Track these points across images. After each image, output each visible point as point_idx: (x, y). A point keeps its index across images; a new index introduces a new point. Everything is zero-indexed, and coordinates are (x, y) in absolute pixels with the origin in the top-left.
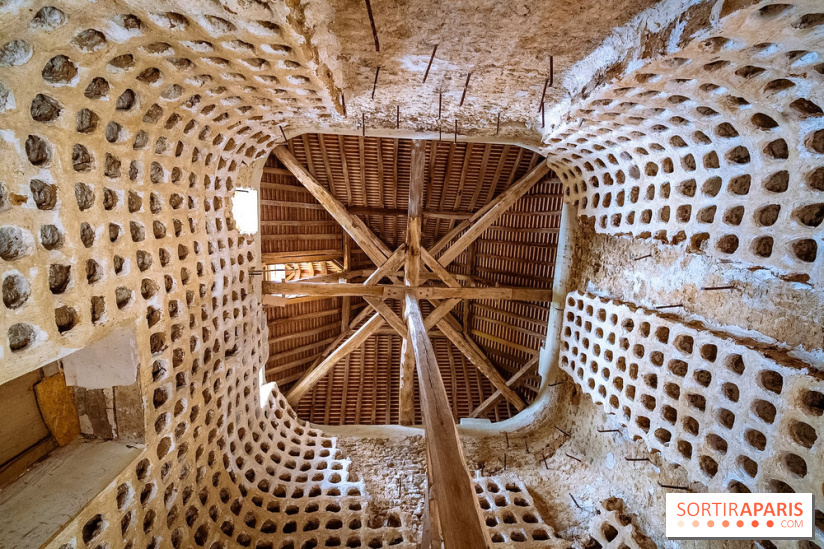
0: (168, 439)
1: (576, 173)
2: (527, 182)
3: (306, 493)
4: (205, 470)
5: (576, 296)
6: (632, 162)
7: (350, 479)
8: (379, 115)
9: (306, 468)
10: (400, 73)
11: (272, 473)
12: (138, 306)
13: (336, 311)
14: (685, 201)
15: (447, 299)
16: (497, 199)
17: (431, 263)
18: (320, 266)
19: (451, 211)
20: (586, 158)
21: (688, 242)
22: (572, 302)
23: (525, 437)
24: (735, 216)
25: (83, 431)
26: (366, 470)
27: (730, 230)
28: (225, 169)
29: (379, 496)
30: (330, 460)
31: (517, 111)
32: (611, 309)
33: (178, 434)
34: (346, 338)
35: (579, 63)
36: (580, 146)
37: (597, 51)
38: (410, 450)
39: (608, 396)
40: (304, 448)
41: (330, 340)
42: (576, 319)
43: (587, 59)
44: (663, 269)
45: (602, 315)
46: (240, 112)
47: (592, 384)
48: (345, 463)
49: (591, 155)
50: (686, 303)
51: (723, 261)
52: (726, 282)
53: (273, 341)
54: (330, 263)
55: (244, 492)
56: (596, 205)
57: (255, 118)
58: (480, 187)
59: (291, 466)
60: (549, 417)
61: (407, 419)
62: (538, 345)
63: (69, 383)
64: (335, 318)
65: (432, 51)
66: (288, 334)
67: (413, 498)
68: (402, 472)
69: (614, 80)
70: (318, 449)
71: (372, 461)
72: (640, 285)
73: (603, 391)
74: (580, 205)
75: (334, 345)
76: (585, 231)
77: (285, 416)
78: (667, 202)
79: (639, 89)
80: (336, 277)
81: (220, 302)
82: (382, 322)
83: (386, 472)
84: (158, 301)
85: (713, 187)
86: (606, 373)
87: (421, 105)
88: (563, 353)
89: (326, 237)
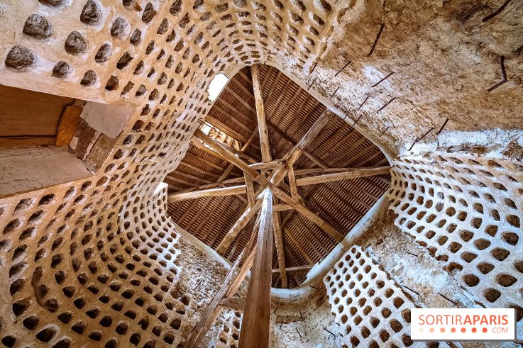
0: (106, 178)
1: (403, 185)
2: (372, 172)
3: (149, 254)
4: (110, 206)
5: (359, 249)
6: (442, 201)
7: (175, 262)
8: (323, 85)
9: (156, 240)
10: (358, 72)
11: (138, 232)
12: (144, 100)
13: (222, 169)
14: (460, 241)
15: (286, 203)
16: (347, 169)
17: (292, 179)
18: (230, 139)
19: (318, 159)
20: (416, 181)
21: (447, 264)
22: (354, 251)
23: (277, 303)
24: (486, 268)
25: (70, 145)
26: (185, 263)
27: (477, 273)
28: (227, 59)
29: (184, 282)
30: (171, 245)
31: (399, 133)
32: (375, 269)
33: (112, 179)
34: (218, 187)
35: (459, 132)
36: (418, 173)
37: (476, 133)
38: (214, 268)
39: (343, 314)
40: (161, 230)
41: (208, 182)
42: (350, 261)
43: (465, 133)
44: (420, 268)
45: (368, 269)
46: (259, 35)
47: (337, 301)
48: (178, 252)
49: (420, 182)
50: (422, 294)
51: (462, 287)
52: (454, 299)
53: (183, 163)
54: (237, 142)
55: (119, 232)
56: (403, 209)
57: (263, 43)
58: (343, 157)
59: (149, 234)
60: (298, 302)
61: (221, 251)
62: (317, 260)
63: (82, 116)
64: (219, 172)
65: (388, 74)
66: (190, 164)
67: (201, 295)
68: (203, 277)
69: (476, 155)
70: (168, 235)
71: (191, 261)
72: (400, 267)
73: (341, 309)
74: (394, 203)
75: (208, 186)
76: (386, 219)
77: (162, 206)
78: (449, 235)
79: (484, 168)
80: (235, 151)
81: (176, 125)
82: (244, 192)
83: (194, 271)
84: (153, 105)
85: (483, 245)
86: (350, 301)
87: (351, 95)
88: (329, 274)
89: (244, 127)
